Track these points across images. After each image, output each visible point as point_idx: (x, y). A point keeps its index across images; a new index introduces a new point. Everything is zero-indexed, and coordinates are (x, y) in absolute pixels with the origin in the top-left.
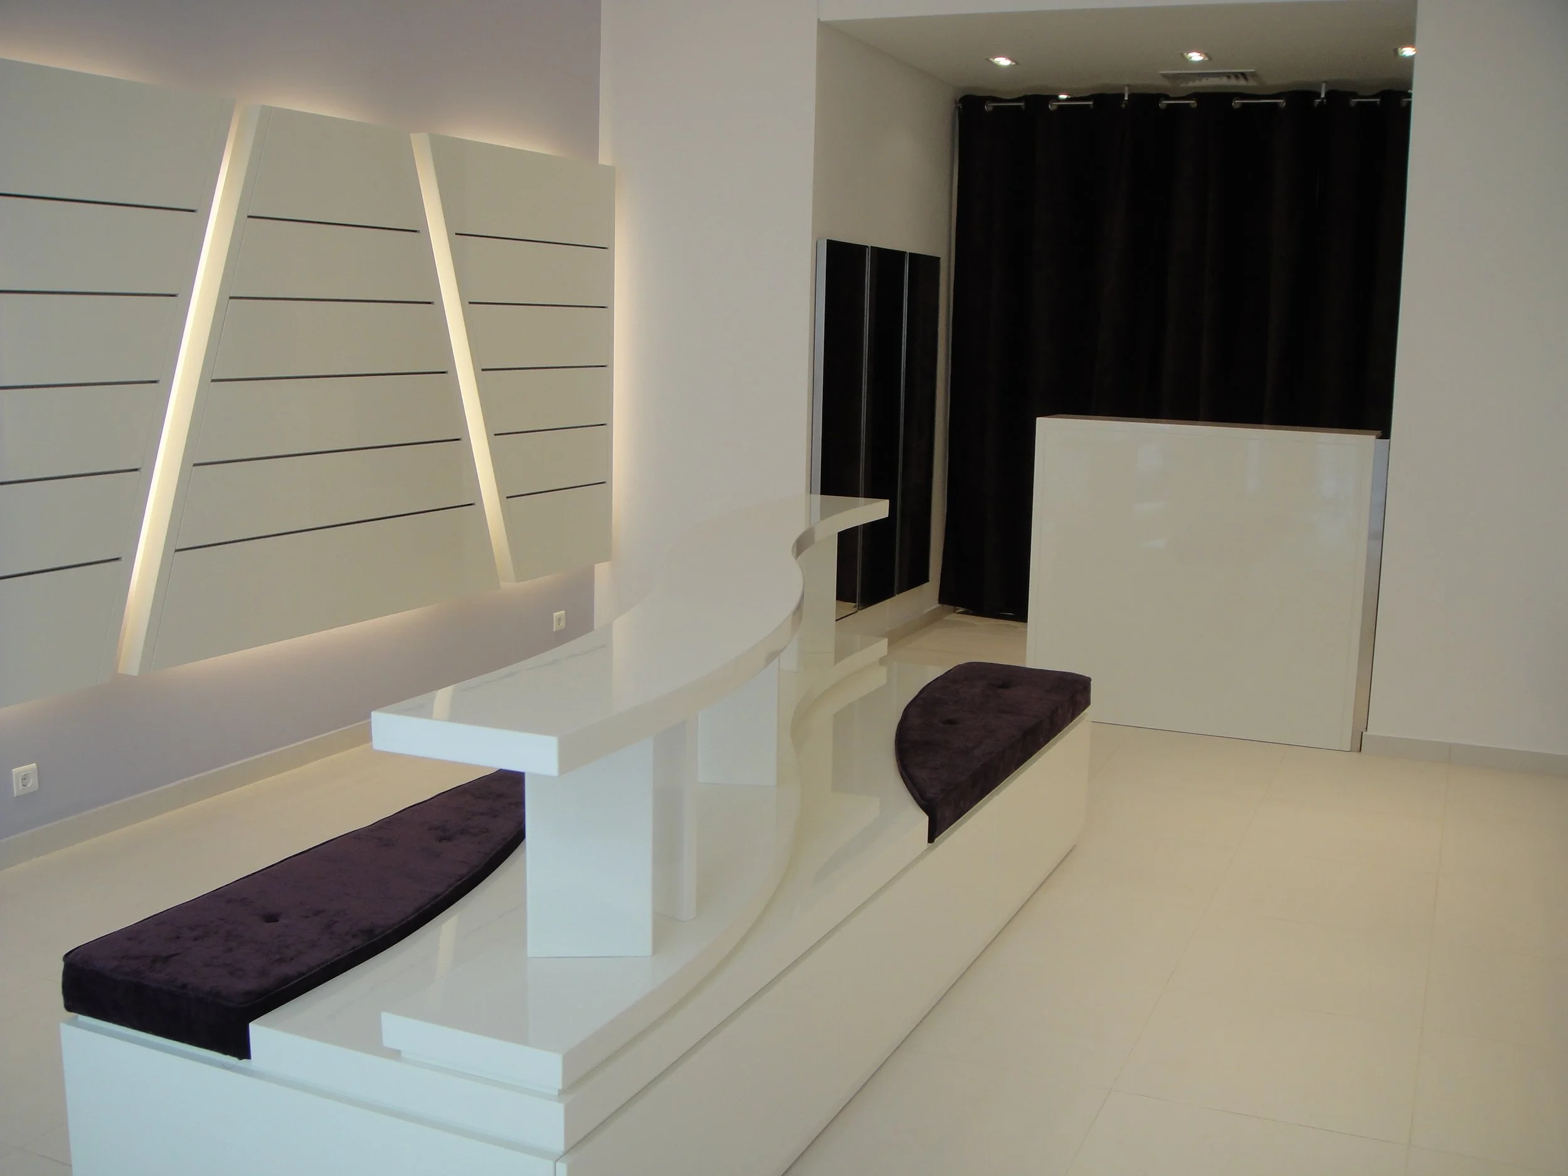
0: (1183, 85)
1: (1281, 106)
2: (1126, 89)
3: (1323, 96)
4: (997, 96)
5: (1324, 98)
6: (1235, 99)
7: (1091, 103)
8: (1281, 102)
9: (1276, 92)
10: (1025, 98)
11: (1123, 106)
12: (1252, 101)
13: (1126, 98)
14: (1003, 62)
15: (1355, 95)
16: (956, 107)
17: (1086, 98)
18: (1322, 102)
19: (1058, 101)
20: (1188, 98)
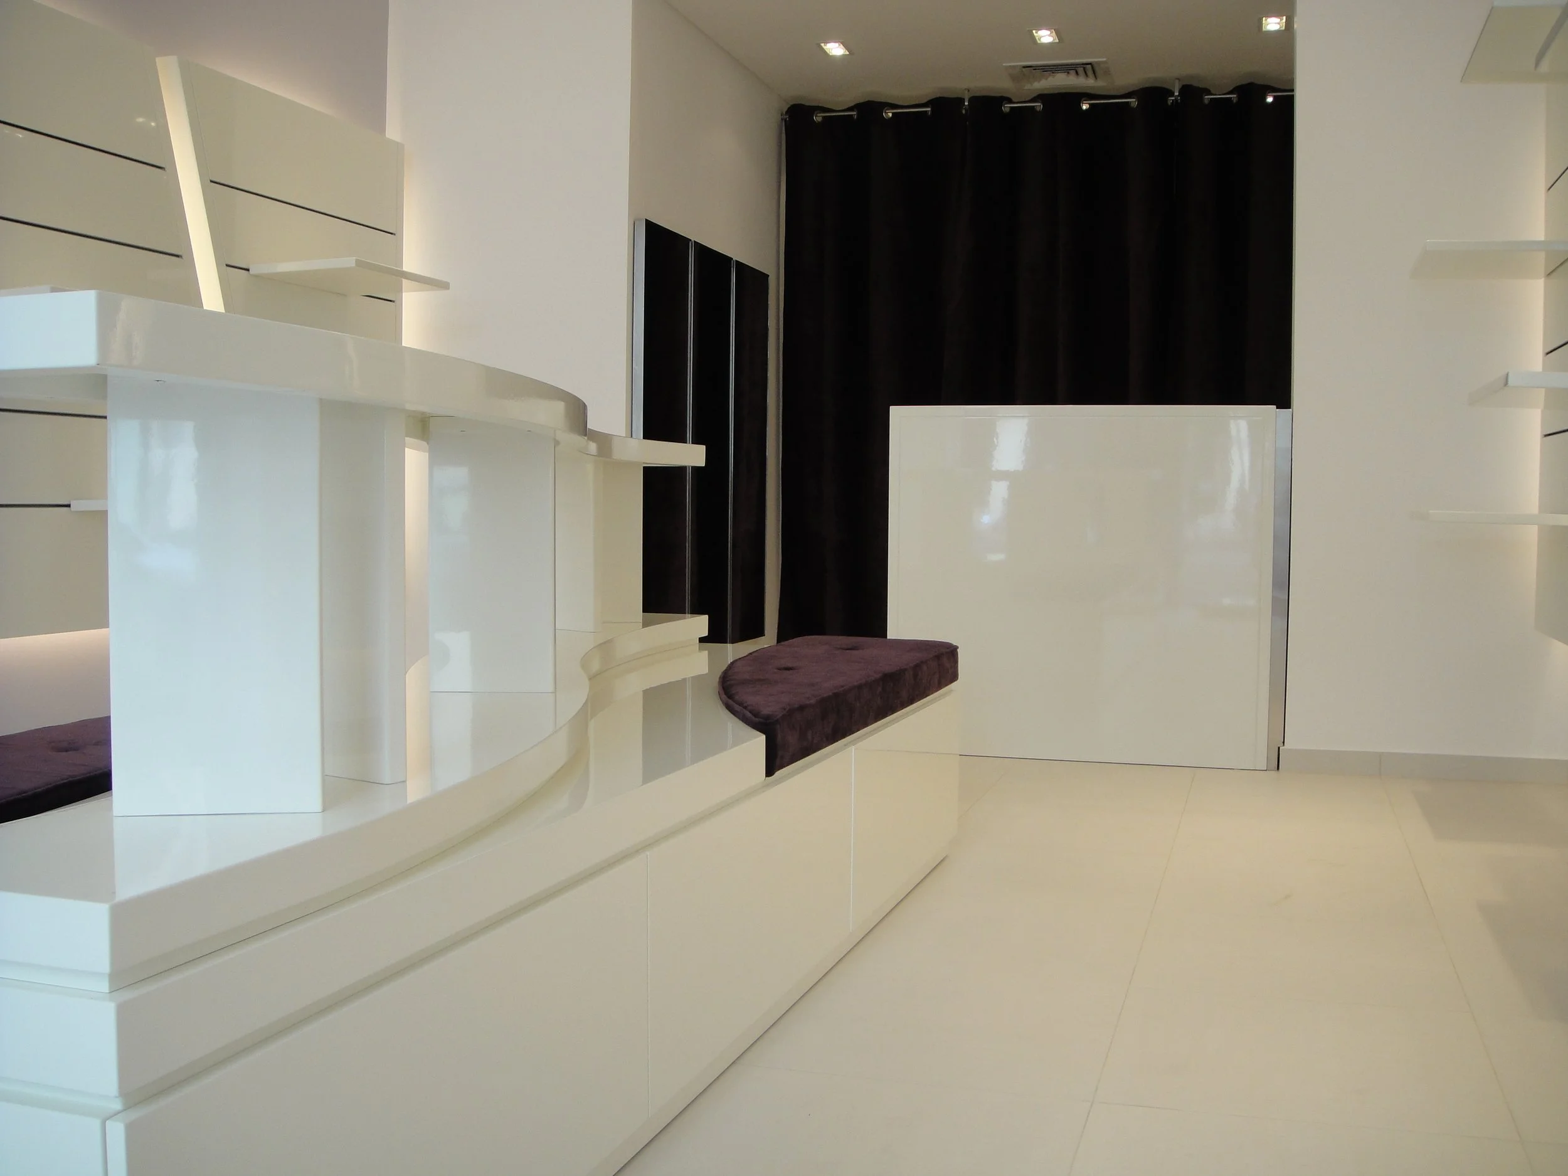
0: (1028, 87)
1: (1132, 105)
2: (967, 90)
3: (1177, 94)
4: (827, 105)
5: (1178, 96)
6: (1083, 99)
7: (929, 109)
8: (1133, 102)
9: (1128, 90)
10: (858, 107)
11: (964, 112)
12: (1102, 101)
13: (966, 103)
14: (835, 49)
15: (1209, 91)
16: (782, 119)
17: (923, 104)
18: (1176, 100)
19: (893, 109)
20: (1033, 100)
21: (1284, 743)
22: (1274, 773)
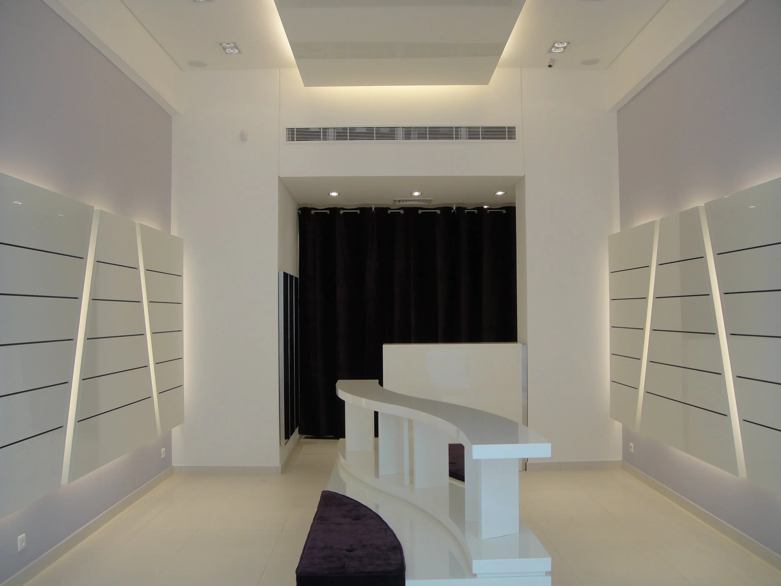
1: (438, 213)
2: (373, 205)
3: (455, 209)
4: (316, 207)
6: (420, 210)
7: (358, 211)
8: (438, 212)
9: (436, 207)
10: (330, 209)
11: (372, 212)
12: (426, 211)
13: (373, 209)
14: (334, 194)
15: (466, 209)
16: (297, 212)
17: (356, 208)
18: (454, 212)
19: (343, 210)
20: (400, 209)
21: (527, 461)
22: (525, 472)
